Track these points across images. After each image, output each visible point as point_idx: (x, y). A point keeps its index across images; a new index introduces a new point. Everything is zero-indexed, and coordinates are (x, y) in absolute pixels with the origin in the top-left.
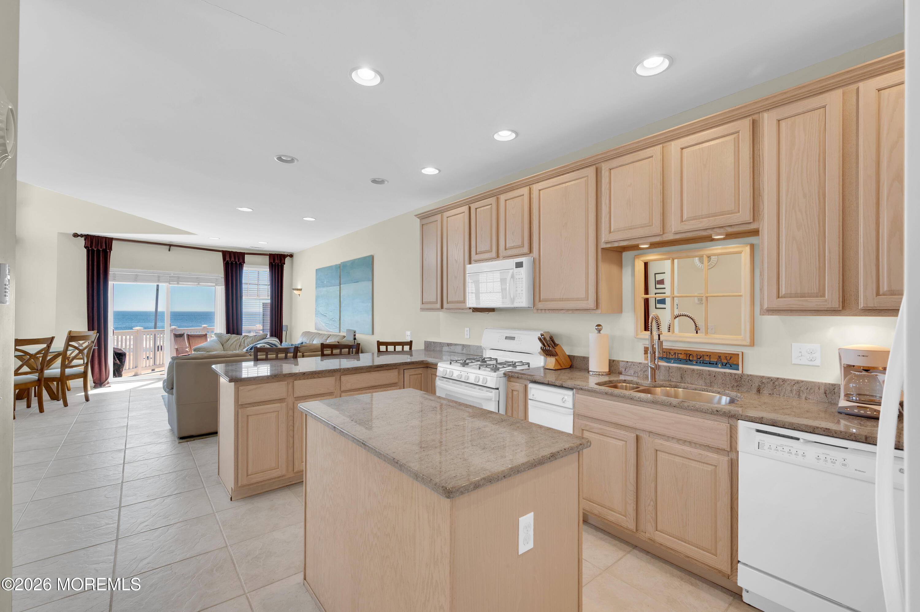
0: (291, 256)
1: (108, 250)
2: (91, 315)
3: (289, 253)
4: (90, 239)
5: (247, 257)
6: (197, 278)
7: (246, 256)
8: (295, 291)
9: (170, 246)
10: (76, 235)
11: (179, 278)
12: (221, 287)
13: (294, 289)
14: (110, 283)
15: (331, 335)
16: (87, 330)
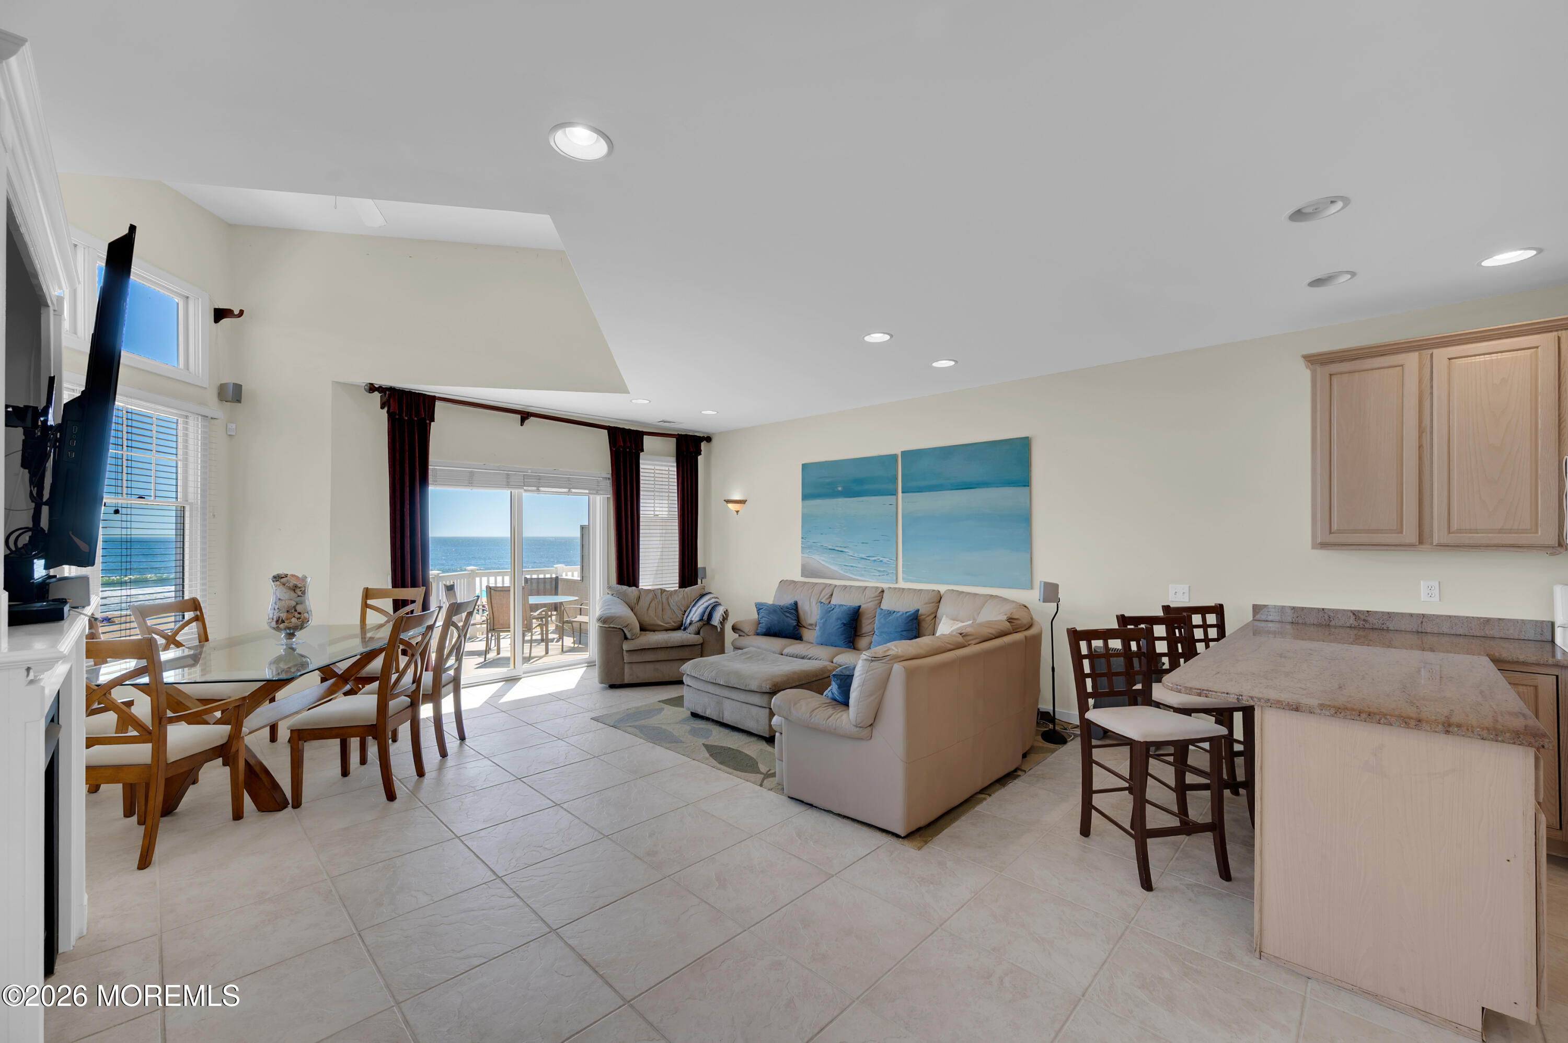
0: (708, 439)
1: (428, 422)
2: (399, 554)
3: (706, 433)
4: (397, 397)
5: (647, 441)
6: (569, 479)
7: (645, 437)
8: (731, 506)
9: (525, 416)
10: (372, 388)
11: (539, 478)
12: (602, 496)
13: (728, 501)
14: (431, 488)
15: (836, 586)
16: (390, 586)
